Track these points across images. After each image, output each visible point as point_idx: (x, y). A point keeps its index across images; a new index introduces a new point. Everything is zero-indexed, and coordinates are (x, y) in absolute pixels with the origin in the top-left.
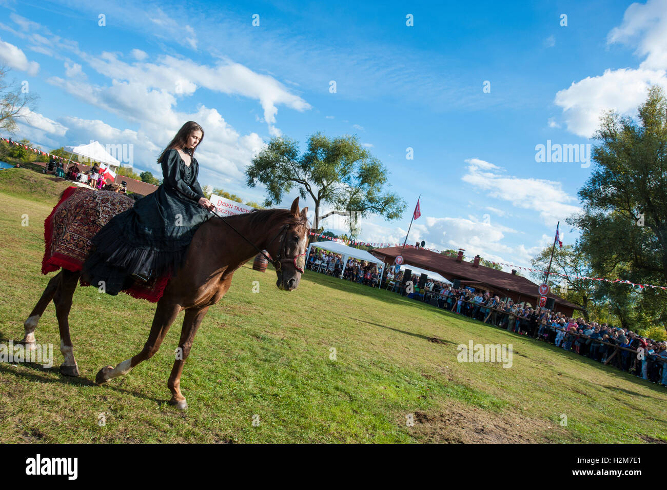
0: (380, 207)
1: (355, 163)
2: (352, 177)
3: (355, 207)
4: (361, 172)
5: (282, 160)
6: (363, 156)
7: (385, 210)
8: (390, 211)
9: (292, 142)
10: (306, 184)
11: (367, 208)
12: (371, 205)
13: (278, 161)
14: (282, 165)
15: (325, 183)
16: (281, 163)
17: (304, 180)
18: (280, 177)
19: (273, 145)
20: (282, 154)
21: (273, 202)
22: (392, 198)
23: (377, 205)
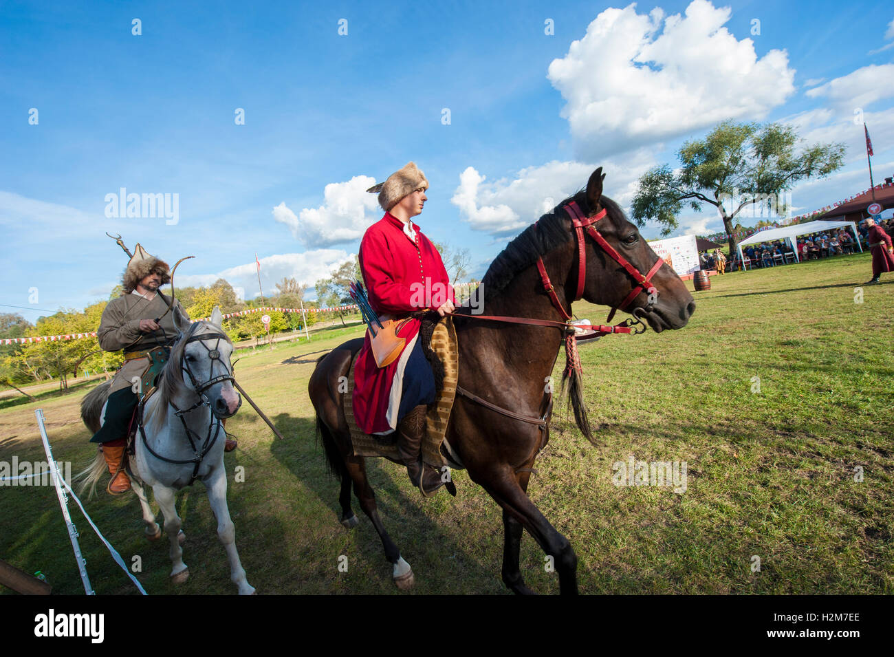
0: (804, 169)
1: (743, 144)
2: (747, 160)
3: (767, 186)
4: (757, 149)
5: (659, 189)
6: (748, 131)
7: (813, 169)
8: (821, 165)
9: (661, 168)
10: (697, 195)
11: (786, 179)
12: (789, 174)
13: (656, 192)
14: (662, 193)
15: (718, 182)
16: (661, 192)
17: (693, 193)
18: (665, 204)
19: (644, 182)
20: (657, 183)
21: (670, 228)
22: (817, 151)
23: (799, 169)
